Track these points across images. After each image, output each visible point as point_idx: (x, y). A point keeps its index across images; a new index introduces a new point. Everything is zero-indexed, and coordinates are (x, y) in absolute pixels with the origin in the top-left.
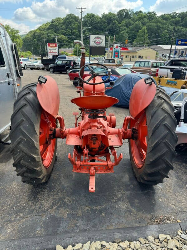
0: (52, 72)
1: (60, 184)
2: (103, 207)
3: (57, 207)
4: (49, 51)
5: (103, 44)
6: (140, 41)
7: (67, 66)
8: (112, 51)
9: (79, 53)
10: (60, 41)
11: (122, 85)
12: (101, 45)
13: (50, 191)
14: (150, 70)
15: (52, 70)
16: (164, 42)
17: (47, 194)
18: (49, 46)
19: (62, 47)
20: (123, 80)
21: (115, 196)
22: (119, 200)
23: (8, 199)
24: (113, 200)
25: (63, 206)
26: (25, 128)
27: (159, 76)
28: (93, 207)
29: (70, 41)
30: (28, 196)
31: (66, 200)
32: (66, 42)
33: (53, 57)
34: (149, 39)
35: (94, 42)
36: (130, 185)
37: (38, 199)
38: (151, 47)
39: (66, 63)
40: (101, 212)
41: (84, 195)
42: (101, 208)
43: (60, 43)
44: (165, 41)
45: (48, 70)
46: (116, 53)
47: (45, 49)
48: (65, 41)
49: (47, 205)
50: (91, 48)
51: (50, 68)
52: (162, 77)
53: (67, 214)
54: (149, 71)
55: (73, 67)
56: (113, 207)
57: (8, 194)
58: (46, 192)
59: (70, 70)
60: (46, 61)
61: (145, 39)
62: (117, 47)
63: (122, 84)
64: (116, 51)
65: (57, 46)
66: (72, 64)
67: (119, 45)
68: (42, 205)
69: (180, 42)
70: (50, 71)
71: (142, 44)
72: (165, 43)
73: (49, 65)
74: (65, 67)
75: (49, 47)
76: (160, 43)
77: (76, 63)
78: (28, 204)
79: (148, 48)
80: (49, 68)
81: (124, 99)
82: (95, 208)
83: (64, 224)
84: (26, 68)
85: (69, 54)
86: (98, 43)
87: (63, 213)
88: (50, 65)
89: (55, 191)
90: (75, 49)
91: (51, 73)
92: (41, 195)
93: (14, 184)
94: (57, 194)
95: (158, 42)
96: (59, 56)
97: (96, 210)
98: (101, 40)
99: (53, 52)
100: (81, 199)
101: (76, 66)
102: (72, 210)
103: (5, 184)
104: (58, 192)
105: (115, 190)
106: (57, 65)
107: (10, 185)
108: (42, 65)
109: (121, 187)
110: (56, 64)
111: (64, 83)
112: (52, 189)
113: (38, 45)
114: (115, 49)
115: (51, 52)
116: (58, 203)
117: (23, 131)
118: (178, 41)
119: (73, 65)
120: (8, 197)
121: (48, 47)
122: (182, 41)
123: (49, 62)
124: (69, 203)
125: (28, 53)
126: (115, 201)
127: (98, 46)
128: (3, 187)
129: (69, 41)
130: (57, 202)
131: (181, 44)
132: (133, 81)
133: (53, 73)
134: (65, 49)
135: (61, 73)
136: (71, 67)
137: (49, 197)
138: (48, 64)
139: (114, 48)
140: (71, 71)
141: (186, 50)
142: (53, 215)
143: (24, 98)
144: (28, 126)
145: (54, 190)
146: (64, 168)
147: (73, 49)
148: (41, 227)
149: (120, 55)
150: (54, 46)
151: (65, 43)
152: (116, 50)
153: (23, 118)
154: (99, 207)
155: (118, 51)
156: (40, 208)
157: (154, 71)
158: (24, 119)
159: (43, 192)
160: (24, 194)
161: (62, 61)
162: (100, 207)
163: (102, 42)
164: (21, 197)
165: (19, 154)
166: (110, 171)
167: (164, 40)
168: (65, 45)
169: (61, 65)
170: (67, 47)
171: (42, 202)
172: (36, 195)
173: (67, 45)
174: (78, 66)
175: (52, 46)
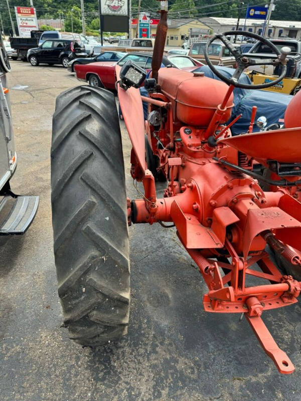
0: (35, 64)
1: (149, 321)
2: (269, 373)
3: (170, 389)
4: (19, 23)
5: (124, 11)
6: (181, 8)
7: (62, 53)
8: (137, 26)
9: (75, 28)
10: (37, 3)
12: (122, 13)
13: (136, 345)
14: (219, 60)
15: (33, 60)
16: (219, 11)
17: (131, 354)
18: (19, 12)
19: (42, 17)
23: (42, 383)
25: (180, 384)
26: (102, 226)
27: (251, 72)
28: (249, 378)
29: (55, 4)
30: (89, 367)
31: (180, 366)
32: (49, 5)
33: (32, 33)
34: (196, 5)
35: (109, 6)
37: (115, 372)
38: (201, 19)
39: (60, 45)
40: (270, 388)
41: (214, 346)
42: (265, 377)
43: (39, 7)
44: (222, 9)
45: (25, 60)
46: (144, 30)
47: (9, 19)
48: (46, 5)
49: (143, 388)
50: (103, 18)
51: (31, 56)
52: (255, 74)
54: (218, 62)
55: (74, 53)
57: (39, 368)
58: (127, 349)
59: (70, 59)
60: (20, 43)
61: (189, 5)
62: (145, 18)
64: (142, 25)
65: (35, 12)
66: (72, 48)
67: (147, 14)
68: (132, 389)
69: (252, 12)
70: (30, 62)
71: (184, 13)
72: (222, 14)
73: (27, 50)
74: (59, 54)
75: (19, 15)
76: (214, 14)
77: (80, 47)
78: (96, 390)
79: (196, 21)
80: (28, 55)
82: (254, 380)
86: (114, 8)
88: (29, 50)
89: (146, 345)
90: (67, 20)
91: (33, 65)
92: (118, 359)
93: (43, 335)
94: (154, 351)
95: (211, 12)
96: (45, 32)
97: (259, 384)
98: (120, 2)
99: (29, 25)
100: (214, 359)
101: (81, 51)
103: (20, 338)
104: (154, 346)
106: (43, 50)
107: (34, 340)
108: (13, 50)
110: (41, 47)
111: (64, 86)
112: (137, 337)
114: (142, 22)
115: (25, 25)
116: (166, 377)
117: (98, 237)
118: (250, 9)
119: (74, 50)
120: (39, 375)
121: (17, 15)
122: (256, 9)
123: (25, 44)
124: (193, 373)
127: (116, 13)
128: (18, 348)
129: (54, 6)
130: (163, 374)
131: (254, 14)
133: (37, 65)
134: (48, 21)
135: (51, 65)
136: (70, 55)
137: (139, 363)
138: (24, 48)
139: (140, 19)
140: (73, 61)
141: (256, 27)
143: (80, 133)
144: (107, 218)
145: (142, 341)
146: (141, 277)
147: (63, 20)
149: (151, 33)
150: (30, 12)
151: (48, 9)
152: (144, 24)
153: (92, 197)
154: (260, 375)
155: (147, 25)
157: (230, 62)
158: (94, 200)
159: (120, 351)
160: (77, 363)
161: (52, 42)
162: (264, 374)
163: (123, 7)
164: (73, 371)
165: (87, 298)
167: (220, 8)
168: (47, 11)
169: (50, 50)
170: (51, 17)
171: (128, 380)
172: (106, 361)
173: (51, 13)
174: (84, 51)
175: (24, 12)
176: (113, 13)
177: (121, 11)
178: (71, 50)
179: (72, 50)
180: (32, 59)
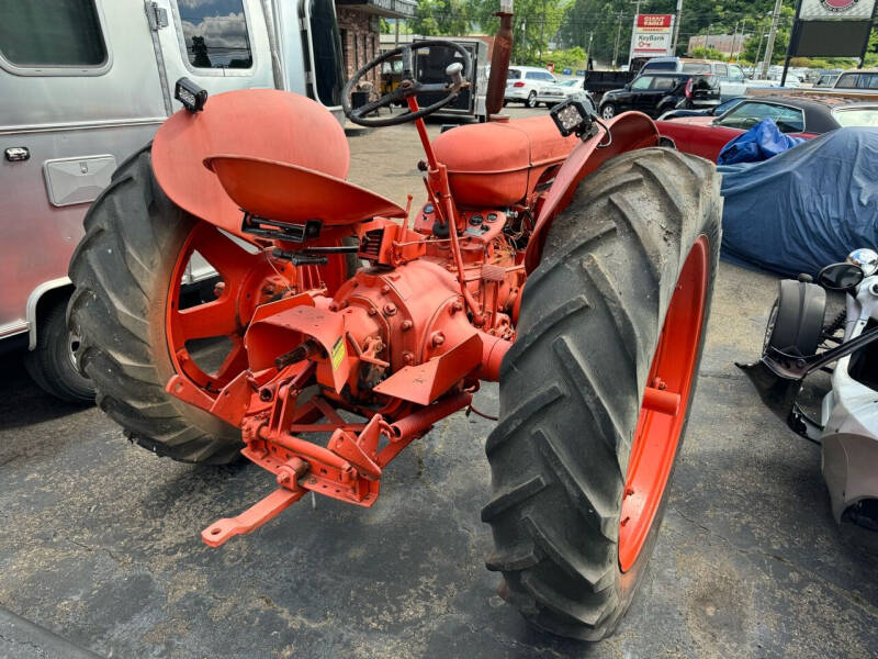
2: (313, 626)
3: (187, 557)
5: (863, 8)
7: (666, 99)
11: (799, 175)
12: (854, 14)
13: (221, 499)
17: (204, 505)
18: (641, 24)
19: (703, 30)
20: (813, 155)
21: (394, 609)
22: (394, 629)
23: (105, 478)
24: (369, 620)
28: (280, 609)
29: (741, 4)
32: (726, 8)
36: (492, 593)
37: (166, 510)
40: (289, 637)
41: (297, 555)
42: (303, 624)
48: (720, 8)
53: (189, 593)
55: (689, 101)
56: (347, 645)
58: (208, 499)
60: (601, 80)
63: (802, 173)
66: (689, 91)
68: (159, 531)
73: (603, 93)
74: (660, 100)
75: (641, 29)
77: (708, 88)
78: (132, 511)
80: (602, 102)
81: (797, 241)
82: (285, 615)
83: (145, 618)
84: (532, 103)
85: (727, 55)
86: (840, 6)
87: (182, 584)
88: (606, 94)
92: (188, 500)
97: (283, 623)
99: (651, 48)
100: (275, 566)
101: (707, 97)
102: (214, 586)
105: (416, 585)
109: (452, 586)
113: (613, 24)
115: (645, 47)
119: (691, 93)
120: (111, 470)
121: (636, 30)
123: (609, 83)
124: (231, 560)
125: (574, 52)
126: (375, 625)
129: (739, 7)
132: (858, 162)
134: (712, 39)
137: (200, 517)
138: (602, 89)
142: (149, 576)
144: (110, 251)
147: (748, 35)
148: (85, 597)
150: (661, 24)
151: (722, 14)
154: (299, 618)
156: (146, 538)
159: (199, 496)
161: (651, 78)
162: (304, 620)
163: (861, 1)
166: (354, 497)
168: (717, 19)
169: (644, 93)
170: (725, 30)
171: (166, 522)
172: (173, 495)
173: (727, 22)
174: (716, 97)
175: (650, 24)
176: (831, 14)
177: (854, 9)
178: (685, 95)
179: (687, 93)
180: (606, 110)
